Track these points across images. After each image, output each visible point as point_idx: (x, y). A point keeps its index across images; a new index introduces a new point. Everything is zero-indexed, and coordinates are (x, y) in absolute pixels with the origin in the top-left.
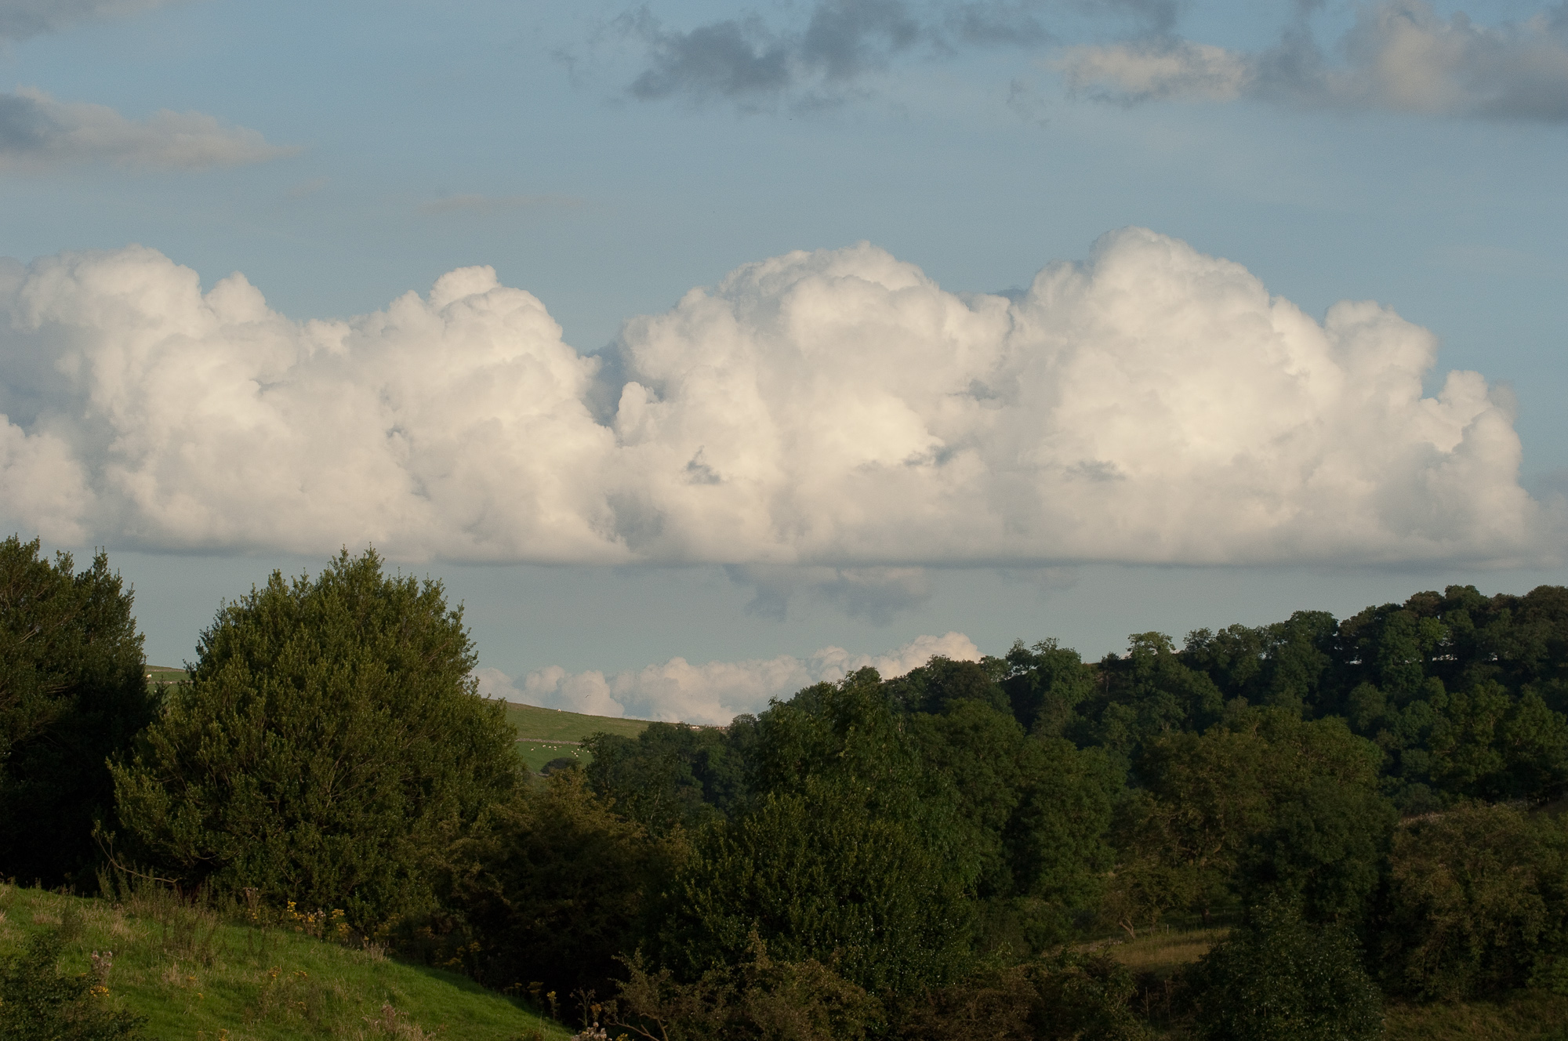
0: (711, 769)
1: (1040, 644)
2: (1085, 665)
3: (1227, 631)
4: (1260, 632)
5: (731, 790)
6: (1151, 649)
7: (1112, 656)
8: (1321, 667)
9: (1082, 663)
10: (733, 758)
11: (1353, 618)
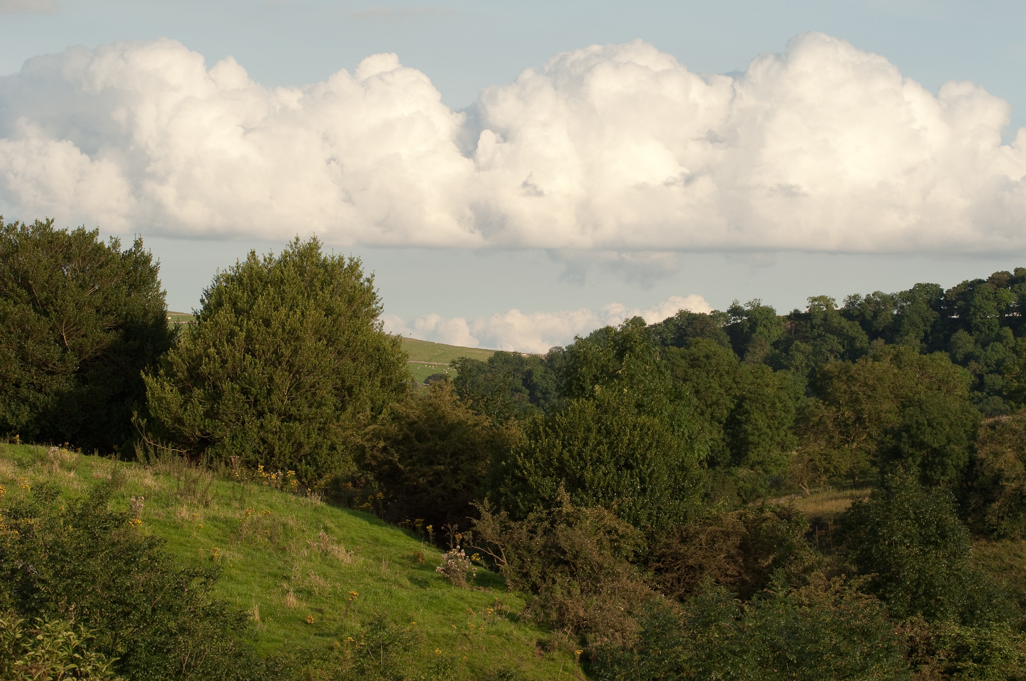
0: (535, 382)
1: (750, 303)
2: (779, 317)
3: (871, 296)
4: (893, 296)
5: (547, 396)
6: (822, 307)
7: (796, 311)
8: (933, 320)
9: (777, 315)
10: (549, 375)
11: (954, 288)
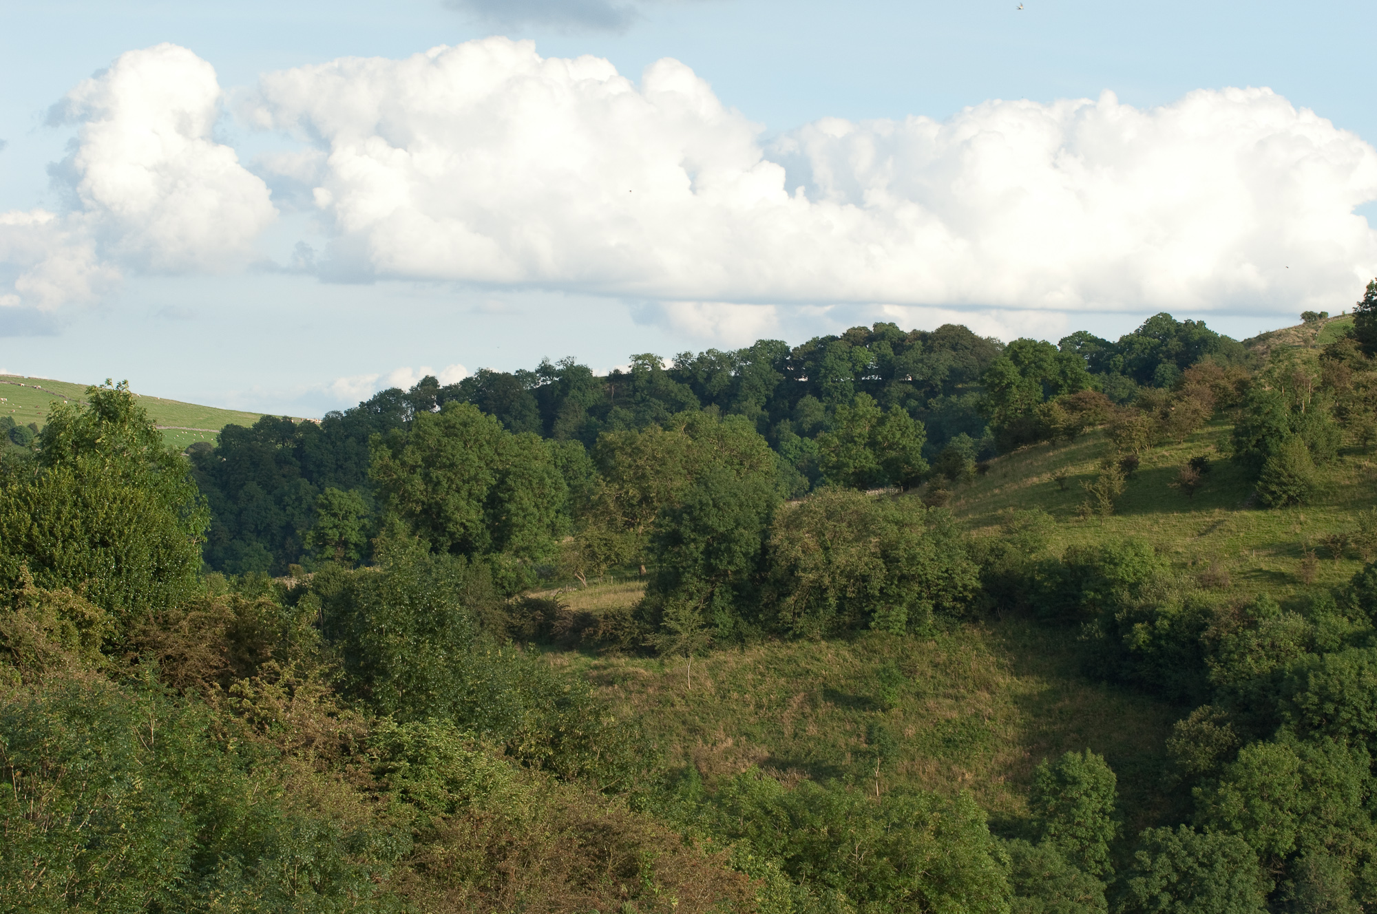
0: (307, 452)
1: (562, 361)
2: (596, 378)
3: (705, 354)
4: (730, 355)
6: (647, 366)
7: (617, 371)
8: (777, 383)
9: (594, 375)
10: (324, 444)
11: (802, 346)
